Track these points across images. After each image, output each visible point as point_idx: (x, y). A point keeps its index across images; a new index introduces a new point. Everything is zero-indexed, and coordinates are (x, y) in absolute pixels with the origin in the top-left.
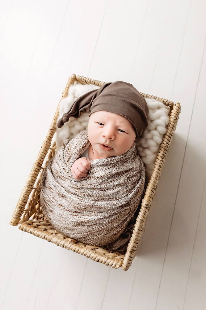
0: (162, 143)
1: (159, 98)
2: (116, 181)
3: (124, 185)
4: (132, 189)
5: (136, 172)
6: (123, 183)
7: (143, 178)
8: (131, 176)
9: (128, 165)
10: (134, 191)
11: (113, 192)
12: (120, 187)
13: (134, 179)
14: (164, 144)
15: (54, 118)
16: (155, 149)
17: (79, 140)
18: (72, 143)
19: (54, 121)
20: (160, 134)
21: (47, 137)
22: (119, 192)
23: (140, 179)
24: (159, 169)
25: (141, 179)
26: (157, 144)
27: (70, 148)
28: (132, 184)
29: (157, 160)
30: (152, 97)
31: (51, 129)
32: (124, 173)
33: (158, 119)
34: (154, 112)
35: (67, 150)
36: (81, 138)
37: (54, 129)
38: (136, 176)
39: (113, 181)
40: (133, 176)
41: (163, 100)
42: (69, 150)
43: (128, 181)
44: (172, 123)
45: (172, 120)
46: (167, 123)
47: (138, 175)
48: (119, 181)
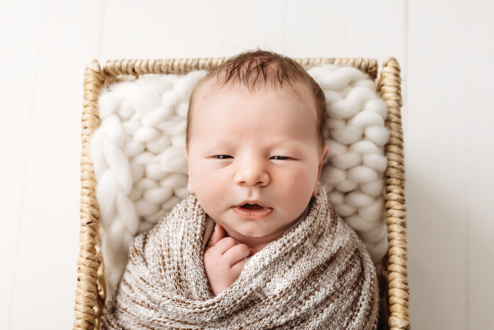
0: (389, 167)
1: (341, 60)
2: (316, 293)
3: (338, 297)
4: (356, 299)
5: (349, 256)
6: (334, 293)
7: (370, 266)
8: (344, 268)
9: (326, 243)
10: (364, 304)
11: (318, 322)
12: (331, 305)
13: (352, 275)
14: (393, 167)
15: (87, 191)
16: (376, 187)
17: (183, 225)
18: (166, 238)
19: (87, 199)
20: (378, 146)
21: (86, 247)
22: (331, 318)
23: (363, 269)
24: (402, 233)
25: (367, 270)
26: (378, 172)
27: (165, 253)
28: (353, 289)
29: (391, 211)
30: (323, 61)
31: (88, 223)
32: (325, 268)
33: (361, 111)
34: (344, 97)
35: (161, 261)
36: (185, 218)
37: (94, 219)
38: (353, 267)
39: (310, 294)
40: (347, 268)
41: (351, 61)
42: (166, 260)
43: (342, 285)
44: (394, 111)
45: (392, 103)
46: (385, 115)
47: (356, 263)
48: (323, 290)
